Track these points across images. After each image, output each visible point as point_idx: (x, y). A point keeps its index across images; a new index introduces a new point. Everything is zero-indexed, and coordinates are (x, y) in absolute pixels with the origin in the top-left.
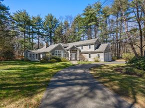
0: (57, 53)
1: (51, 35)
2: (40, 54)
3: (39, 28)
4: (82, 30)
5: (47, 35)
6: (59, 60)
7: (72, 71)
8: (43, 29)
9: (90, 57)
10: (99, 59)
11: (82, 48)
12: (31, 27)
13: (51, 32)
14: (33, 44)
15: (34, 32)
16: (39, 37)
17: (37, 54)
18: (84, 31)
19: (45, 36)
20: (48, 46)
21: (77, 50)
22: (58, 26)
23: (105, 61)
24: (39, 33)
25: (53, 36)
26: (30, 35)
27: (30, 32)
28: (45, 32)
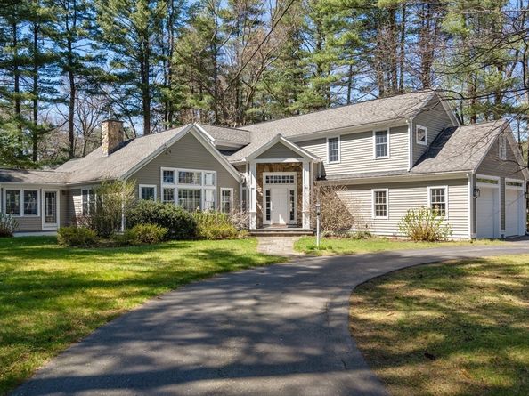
0: (177, 186)
1: (146, 73)
2: (68, 192)
3: (72, 36)
4: (341, 37)
5: (124, 78)
6: (184, 230)
7: (244, 304)
8: (98, 37)
9: (381, 210)
10: (439, 225)
11: (334, 156)
12: (25, 30)
13: (144, 57)
14: (38, 133)
15: (40, 60)
16: (74, 89)
17: (50, 195)
18: (353, 43)
19: (109, 80)
20: (118, 144)
21: (298, 168)
22: (193, 21)
23: (478, 233)
24: (72, 66)
25: (159, 80)
26: (17, 75)
27: (18, 61)
28: (111, 55)
